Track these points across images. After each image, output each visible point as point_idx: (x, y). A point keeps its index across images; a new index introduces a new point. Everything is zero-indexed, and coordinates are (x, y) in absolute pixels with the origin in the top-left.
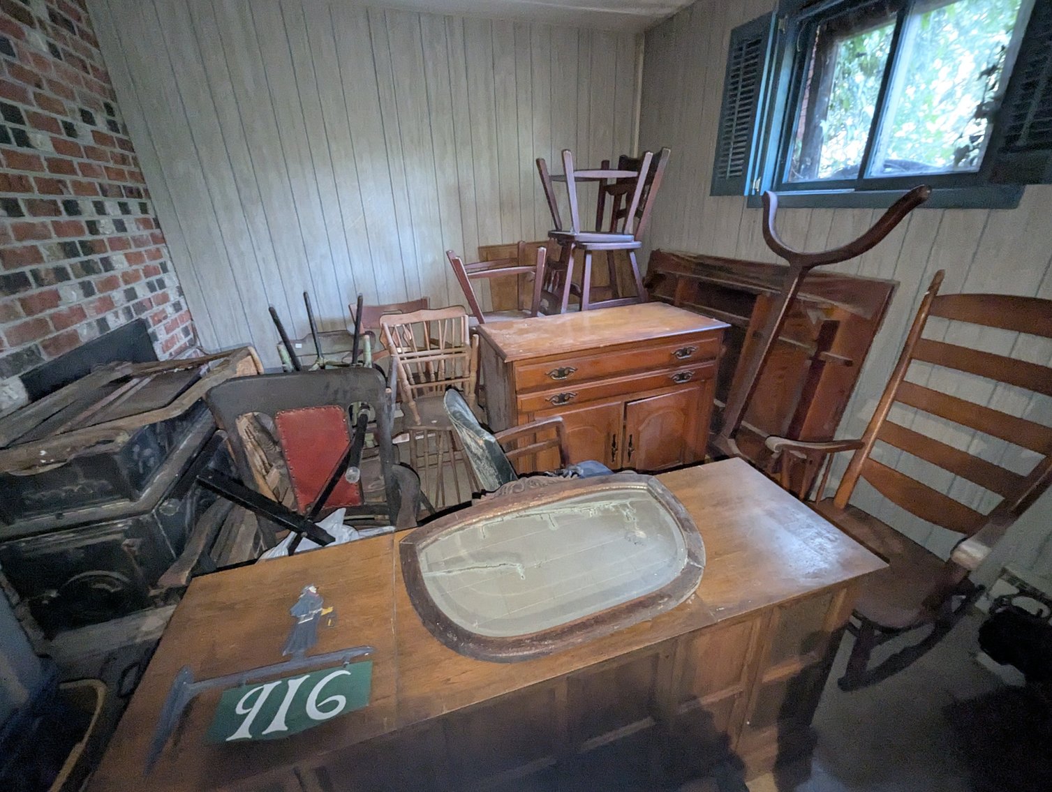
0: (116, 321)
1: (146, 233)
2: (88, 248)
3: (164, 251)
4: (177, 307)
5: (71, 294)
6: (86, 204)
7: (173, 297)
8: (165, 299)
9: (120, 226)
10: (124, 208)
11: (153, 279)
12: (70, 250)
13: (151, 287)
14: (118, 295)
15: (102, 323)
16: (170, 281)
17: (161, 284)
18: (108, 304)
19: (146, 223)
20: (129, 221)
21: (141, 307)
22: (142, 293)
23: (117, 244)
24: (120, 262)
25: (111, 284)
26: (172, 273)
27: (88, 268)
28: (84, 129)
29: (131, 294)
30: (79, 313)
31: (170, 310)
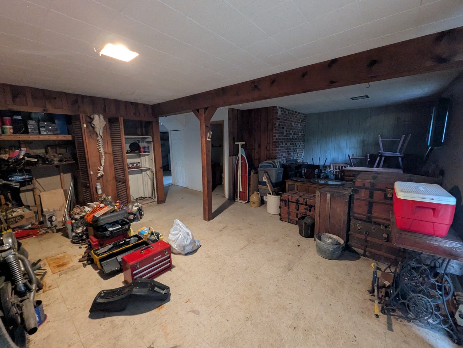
0: (295, 158)
1: (302, 147)
2: (296, 149)
3: (304, 150)
4: (302, 159)
5: (292, 154)
6: (297, 143)
7: (302, 157)
8: (301, 157)
9: (299, 146)
10: (301, 144)
11: (301, 154)
12: (294, 149)
13: (300, 155)
14: (296, 155)
15: (293, 158)
16: (303, 155)
17: (301, 155)
18: (294, 156)
19: (303, 146)
20: (301, 145)
21: (298, 157)
22: (299, 155)
23: (298, 148)
24: (298, 151)
25: (296, 153)
26: (303, 153)
27: (294, 151)
28: (300, 134)
29: (297, 155)
30: (292, 156)
31: (301, 159)
